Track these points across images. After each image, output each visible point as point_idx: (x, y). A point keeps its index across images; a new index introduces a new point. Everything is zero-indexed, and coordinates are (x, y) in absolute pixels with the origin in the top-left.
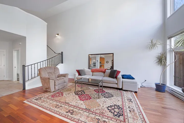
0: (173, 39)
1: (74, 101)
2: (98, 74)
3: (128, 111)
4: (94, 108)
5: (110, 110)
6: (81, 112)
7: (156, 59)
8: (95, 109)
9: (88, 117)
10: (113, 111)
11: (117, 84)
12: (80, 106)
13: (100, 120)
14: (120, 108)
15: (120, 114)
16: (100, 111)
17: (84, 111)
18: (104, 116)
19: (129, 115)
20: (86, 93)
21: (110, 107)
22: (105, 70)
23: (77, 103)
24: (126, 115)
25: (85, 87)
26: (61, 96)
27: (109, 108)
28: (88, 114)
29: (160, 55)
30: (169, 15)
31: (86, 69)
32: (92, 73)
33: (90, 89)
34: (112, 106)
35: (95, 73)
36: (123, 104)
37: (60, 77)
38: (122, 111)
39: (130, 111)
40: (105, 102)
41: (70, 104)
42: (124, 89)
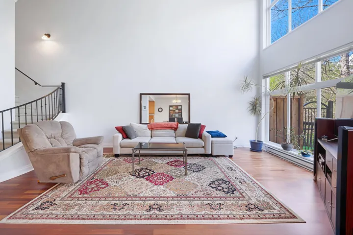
0: (268, 79)
1: (144, 189)
2: (164, 133)
3: (239, 184)
4: (190, 192)
5: (215, 188)
6: (175, 203)
7: (249, 105)
8: (193, 193)
9: (191, 206)
10: (219, 188)
11: (203, 147)
12: (163, 195)
13: (212, 204)
14: (226, 181)
15: (231, 189)
16: (202, 193)
17: (178, 200)
18: (214, 197)
19: (243, 188)
20: (156, 172)
21: (212, 184)
22: (177, 126)
23: (152, 191)
24: (239, 188)
25: (145, 162)
26: (105, 187)
27: (213, 186)
28: (187, 202)
29: (253, 100)
30: (264, 46)
31: (136, 125)
32: (150, 132)
33: (156, 163)
34: (214, 182)
35: (156, 132)
36: (225, 175)
37: (82, 146)
38: (232, 185)
39: (241, 183)
40: (200, 178)
41: (141, 195)
42: (214, 154)
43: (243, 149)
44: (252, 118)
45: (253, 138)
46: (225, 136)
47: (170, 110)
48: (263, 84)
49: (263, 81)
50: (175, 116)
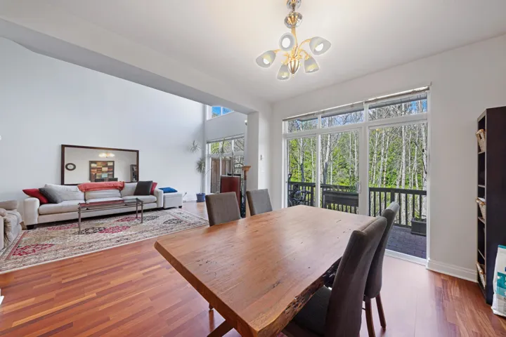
0: (210, 145)
1: (103, 237)
2: (106, 193)
4: (149, 229)
6: (138, 235)
7: (197, 164)
8: (152, 228)
10: (171, 223)
11: (156, 202)
12: (126, 235)
20: (108, 227)
22: (124, 185)
23: (113, 236)
25: (85, 225)
26: (51, 246)
27: (166, 223)
29: (200, 160)
33: (103, 223)
34: (167, 221)
38: (180, 220)
39: (186, 218)
40: (155, 222)
42: (166, 207)
43: (192, 201)
44: (199, 175)
45: (199, 192)
46: (176, 191)
47: (91, 168)
48: (207, 149)
49: (207, 145)
50: (101, 176)
